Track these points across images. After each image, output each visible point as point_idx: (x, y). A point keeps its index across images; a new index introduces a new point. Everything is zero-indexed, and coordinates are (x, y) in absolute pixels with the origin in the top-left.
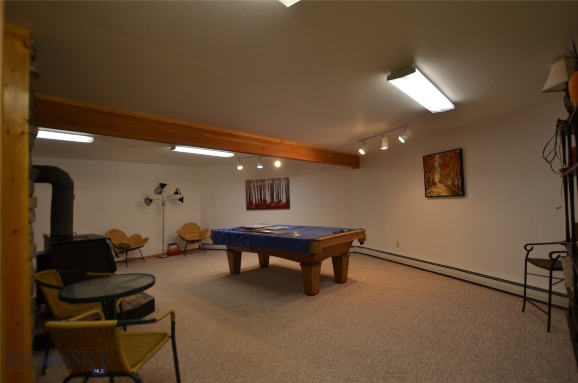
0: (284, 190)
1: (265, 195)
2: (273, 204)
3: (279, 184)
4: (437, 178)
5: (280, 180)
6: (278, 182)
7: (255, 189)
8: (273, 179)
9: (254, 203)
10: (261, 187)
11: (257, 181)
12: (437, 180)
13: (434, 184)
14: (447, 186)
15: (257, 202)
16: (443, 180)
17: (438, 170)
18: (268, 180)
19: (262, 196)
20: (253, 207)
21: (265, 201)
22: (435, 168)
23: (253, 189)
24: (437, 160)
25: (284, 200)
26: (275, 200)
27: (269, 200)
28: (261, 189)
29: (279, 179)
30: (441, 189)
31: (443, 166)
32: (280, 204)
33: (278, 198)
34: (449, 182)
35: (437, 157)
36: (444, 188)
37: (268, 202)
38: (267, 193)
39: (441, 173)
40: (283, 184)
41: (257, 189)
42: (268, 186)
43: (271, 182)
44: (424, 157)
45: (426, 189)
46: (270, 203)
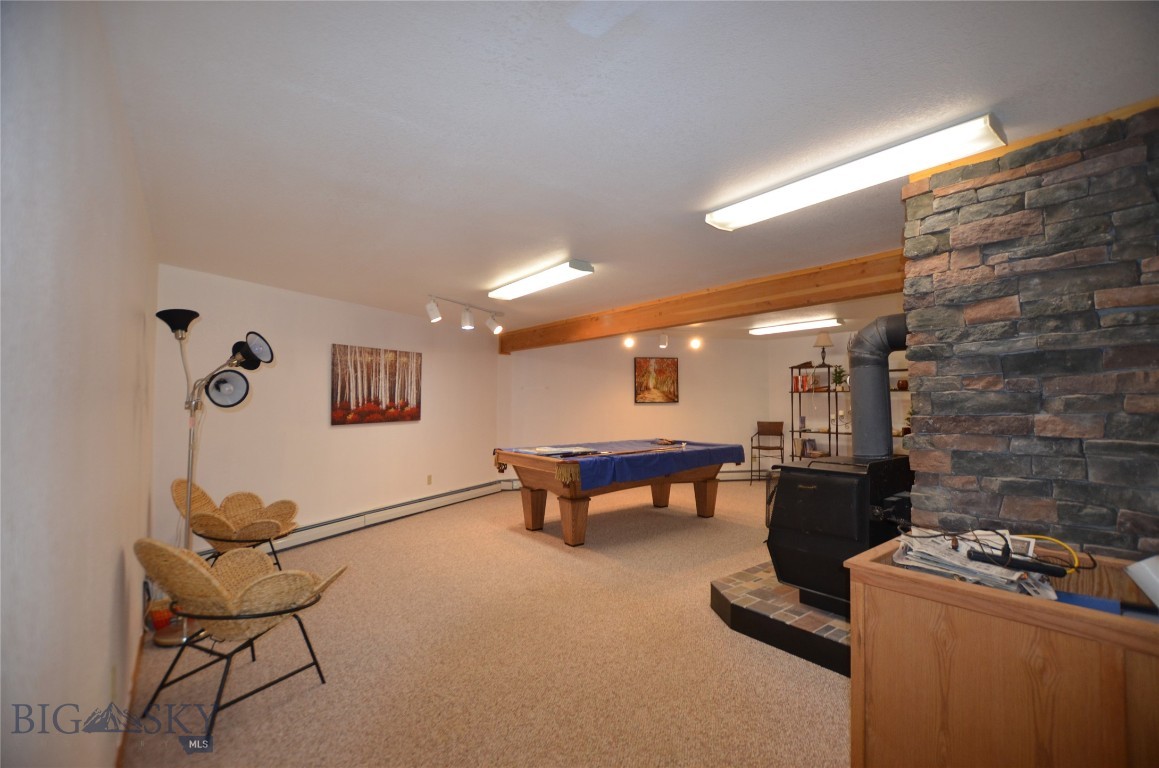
0: (414, 379)
1: (377, 387)
2: (392, 410)
3: (406, 365)
4: (651, 383)
5: (408, 357)
6: (404, 359)
7: (356, 371)
8: (395, 352)
9: (353, 407)
10: (369, 367)
11: (362, 350)
12: (651, 385)
13: (647, 388)
14: (663, 392)
15: (360, 405)
16: (659, 386)
17: (653, 374)
18: (386, 351)
19: (372, 388)
20: (350, 417)
21: (377, 402)
22: (649, 372)
23: (352, 370)
24: (653, 366)
25: (412, 403)
26: (398, 401)
27: (385, 401)
28: (371, 371)
29: (407, 354)
30: (655, 395)
31: (660, 372)
32: (407, 409)
33: (402, 396)
34: (665, 389)
35: (653, 362)
36: (659, 394)
37: (384, 406)
38: (382, 383)
39: (657, 379)
40: (413, 365)
41: (362, 372)
42: (385, 368)
43: (391, 356)
44: (635, 359)
45: (636, 394)
46: (388, 408)
